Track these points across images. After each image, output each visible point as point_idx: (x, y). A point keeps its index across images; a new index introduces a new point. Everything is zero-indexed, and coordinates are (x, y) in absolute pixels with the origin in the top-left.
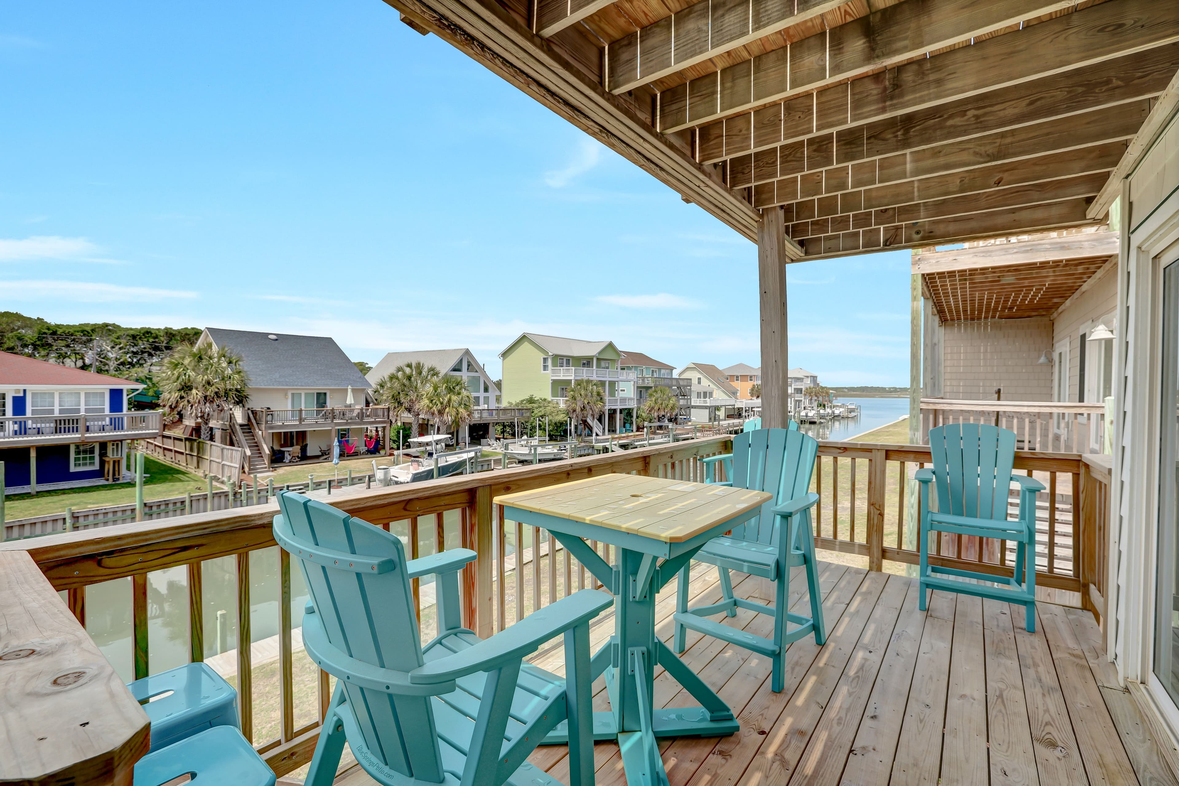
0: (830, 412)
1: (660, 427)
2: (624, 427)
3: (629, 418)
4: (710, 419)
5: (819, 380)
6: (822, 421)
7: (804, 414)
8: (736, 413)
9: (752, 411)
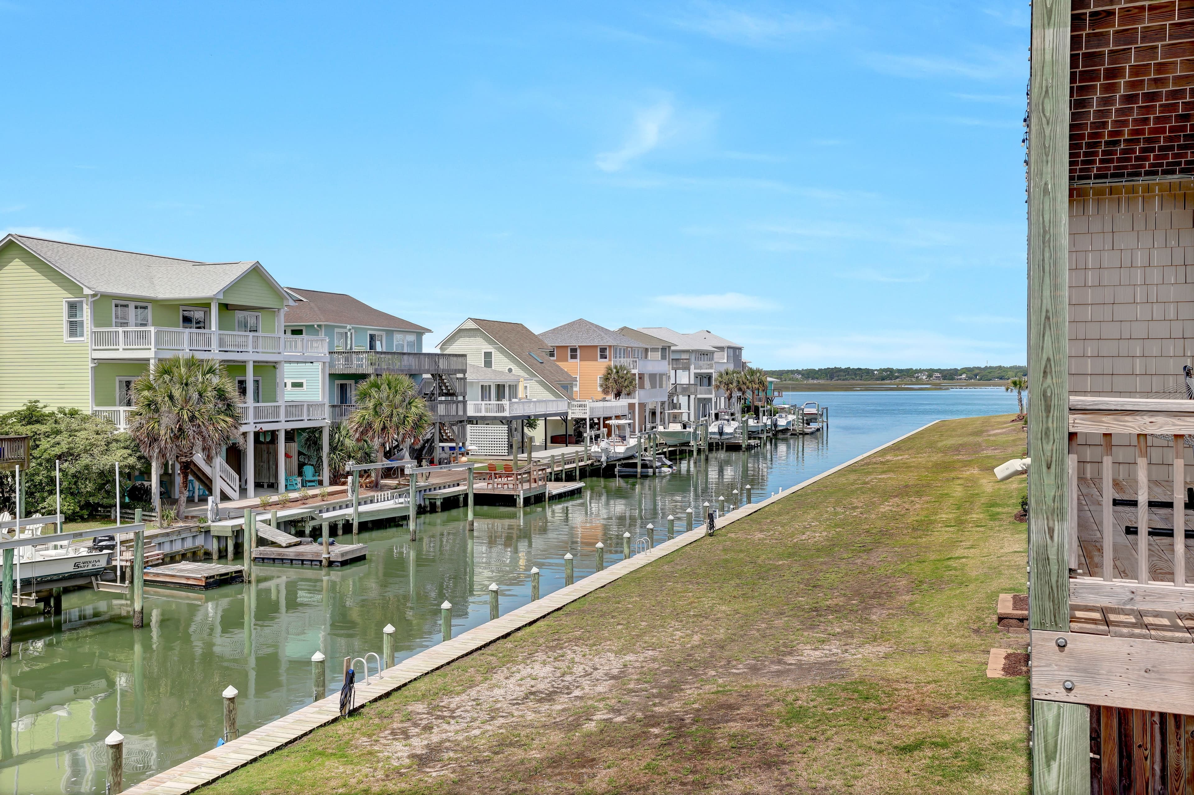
0: (769, 422)
1: (388, 473)
2: (300, 474)
3: (312, 453)
4: (511, 446)
5: (745, 357)
6: (752, 442)
7: (716, 430)
8: (571, 431)
9: (605, 426)
